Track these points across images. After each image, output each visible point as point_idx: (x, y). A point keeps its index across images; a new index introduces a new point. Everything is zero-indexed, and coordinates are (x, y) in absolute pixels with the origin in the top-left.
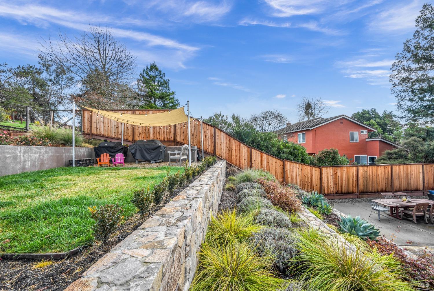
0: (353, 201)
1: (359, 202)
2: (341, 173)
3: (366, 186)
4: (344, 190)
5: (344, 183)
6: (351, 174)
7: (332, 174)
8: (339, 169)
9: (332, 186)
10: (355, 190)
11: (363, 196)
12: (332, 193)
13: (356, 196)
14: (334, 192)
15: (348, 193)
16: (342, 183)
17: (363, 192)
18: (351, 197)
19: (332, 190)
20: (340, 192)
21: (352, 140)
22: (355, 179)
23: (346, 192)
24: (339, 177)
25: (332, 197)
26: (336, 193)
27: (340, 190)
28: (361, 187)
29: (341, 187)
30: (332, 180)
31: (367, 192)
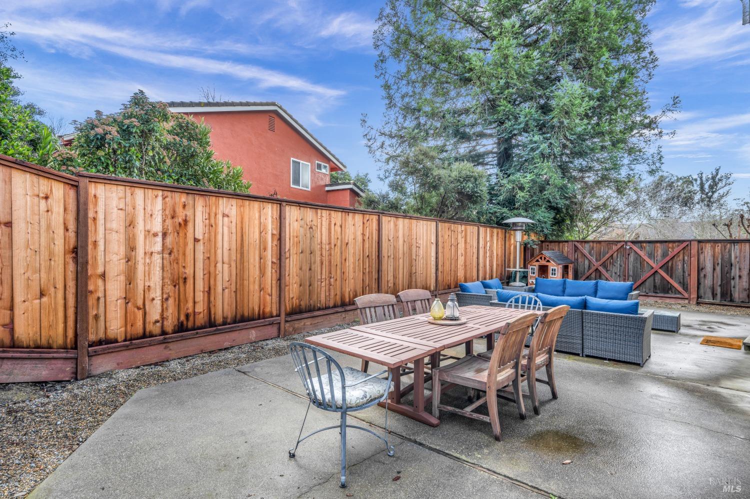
0: (256, 352)
1: (278, 352)
2: (211, 226)
3: (308, 285)
4: (223, 307)
5: (224, 274)
6: (254, 235)
7: (157, 227)
8: (200, 202)
9: (157, 294)
10: (271, 306)
11: (297, 325)
12: (156, 329)
13: (273, 330)
14: (169, 325)
15: (241, 320)
16: (210, 276)
17: (297, 312)
18: (253, 334)
19: (154, 313)
20: (201, 319)
22: (270, 256)
23: (230, 314)
24: (200, 247)
25: (154, 353)
26: (181, 328)
27: (200, 308)
28: (293, 291)
29: (209, 292)
30: (157, 259)
31: (310, 309)
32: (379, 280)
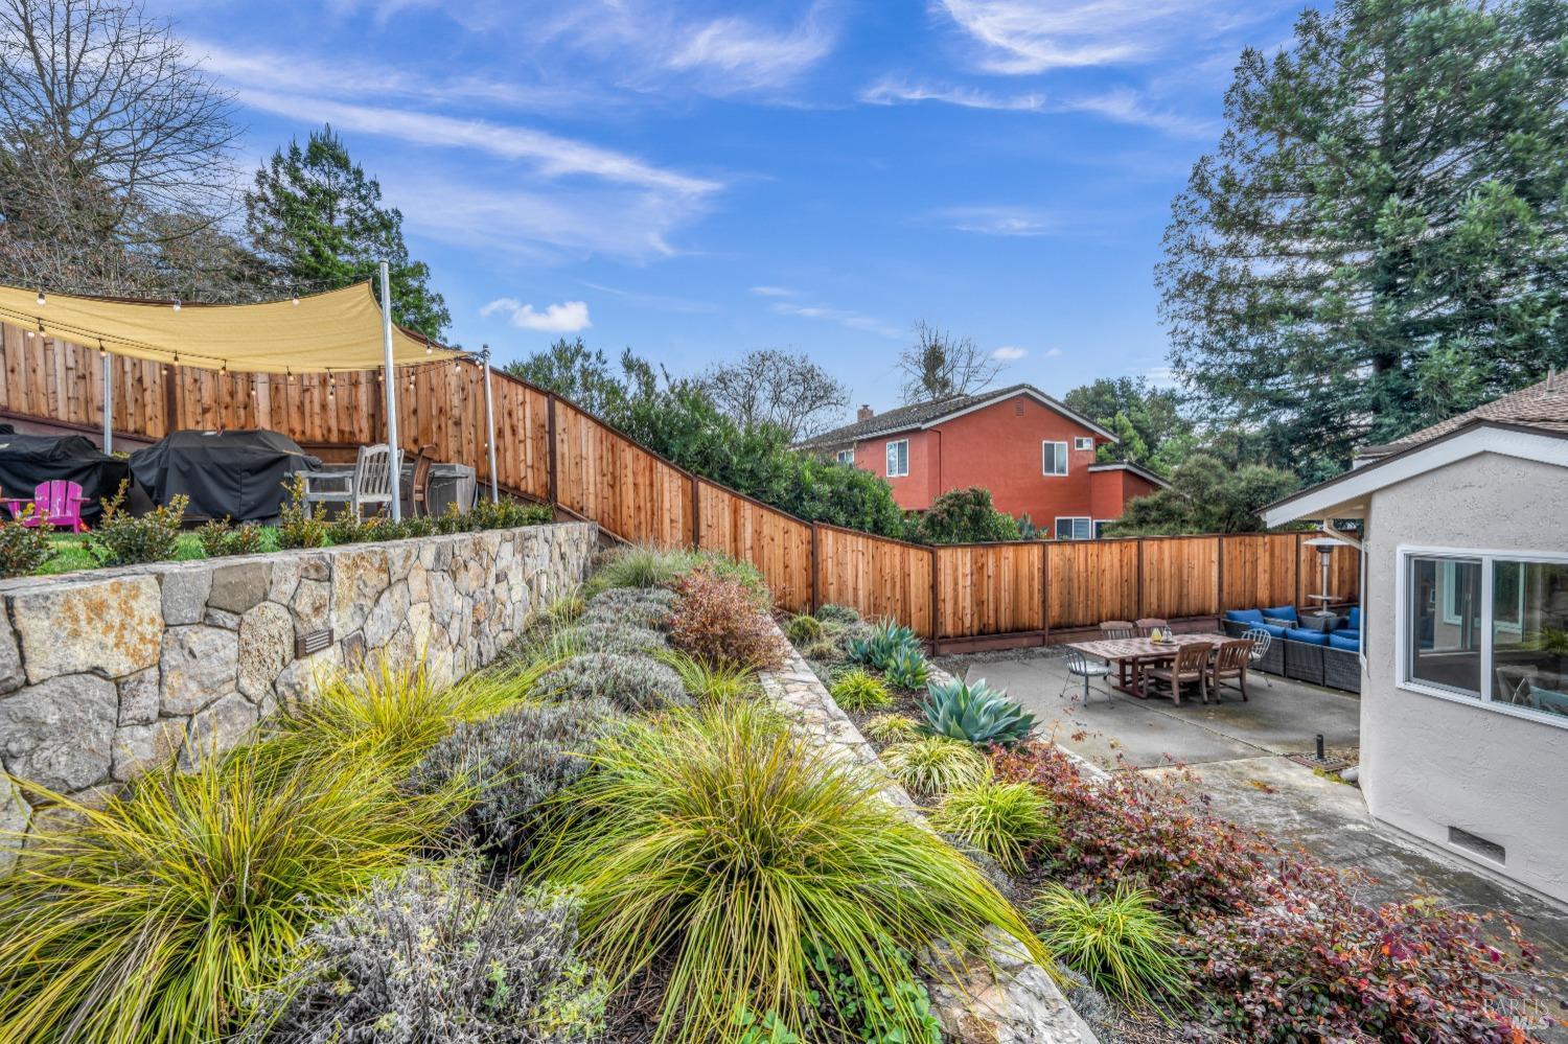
0: (1028, 653)
1: (1045, 655)
2: (998, 566)
3: (1067, 606)
4: (1005, 621)
5: (1006, 597)
6: (1025, 570)
7: (968, 571)
8: (991, 552)
9: (968, 611)
10: (1038, 622)
11: (1058, 637)
12: (967, 632)
13: (1040, 640)
14: (975, 630)
15: (1017, 630)
16: (997, 601)
17: (1058, 627)
18: (1025, 642)
19: (968, 624)
20: (992, 628)
21: (1050, 467)
22: (1036, 585)
23: (1009, 626)
24: (992, 581)
25: (967, 647)
26: (981, 633)
27: (992, 621)
28: (1055, 611)
29: (997, 610)
30: (968, 590)
31: (1069, 626)
32: (1139, 602)
